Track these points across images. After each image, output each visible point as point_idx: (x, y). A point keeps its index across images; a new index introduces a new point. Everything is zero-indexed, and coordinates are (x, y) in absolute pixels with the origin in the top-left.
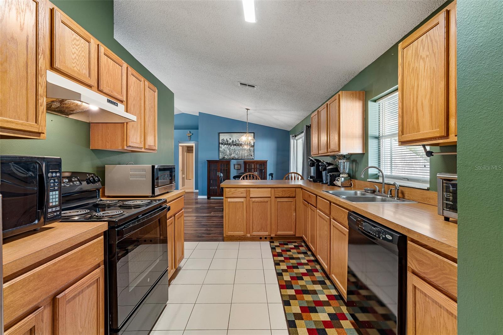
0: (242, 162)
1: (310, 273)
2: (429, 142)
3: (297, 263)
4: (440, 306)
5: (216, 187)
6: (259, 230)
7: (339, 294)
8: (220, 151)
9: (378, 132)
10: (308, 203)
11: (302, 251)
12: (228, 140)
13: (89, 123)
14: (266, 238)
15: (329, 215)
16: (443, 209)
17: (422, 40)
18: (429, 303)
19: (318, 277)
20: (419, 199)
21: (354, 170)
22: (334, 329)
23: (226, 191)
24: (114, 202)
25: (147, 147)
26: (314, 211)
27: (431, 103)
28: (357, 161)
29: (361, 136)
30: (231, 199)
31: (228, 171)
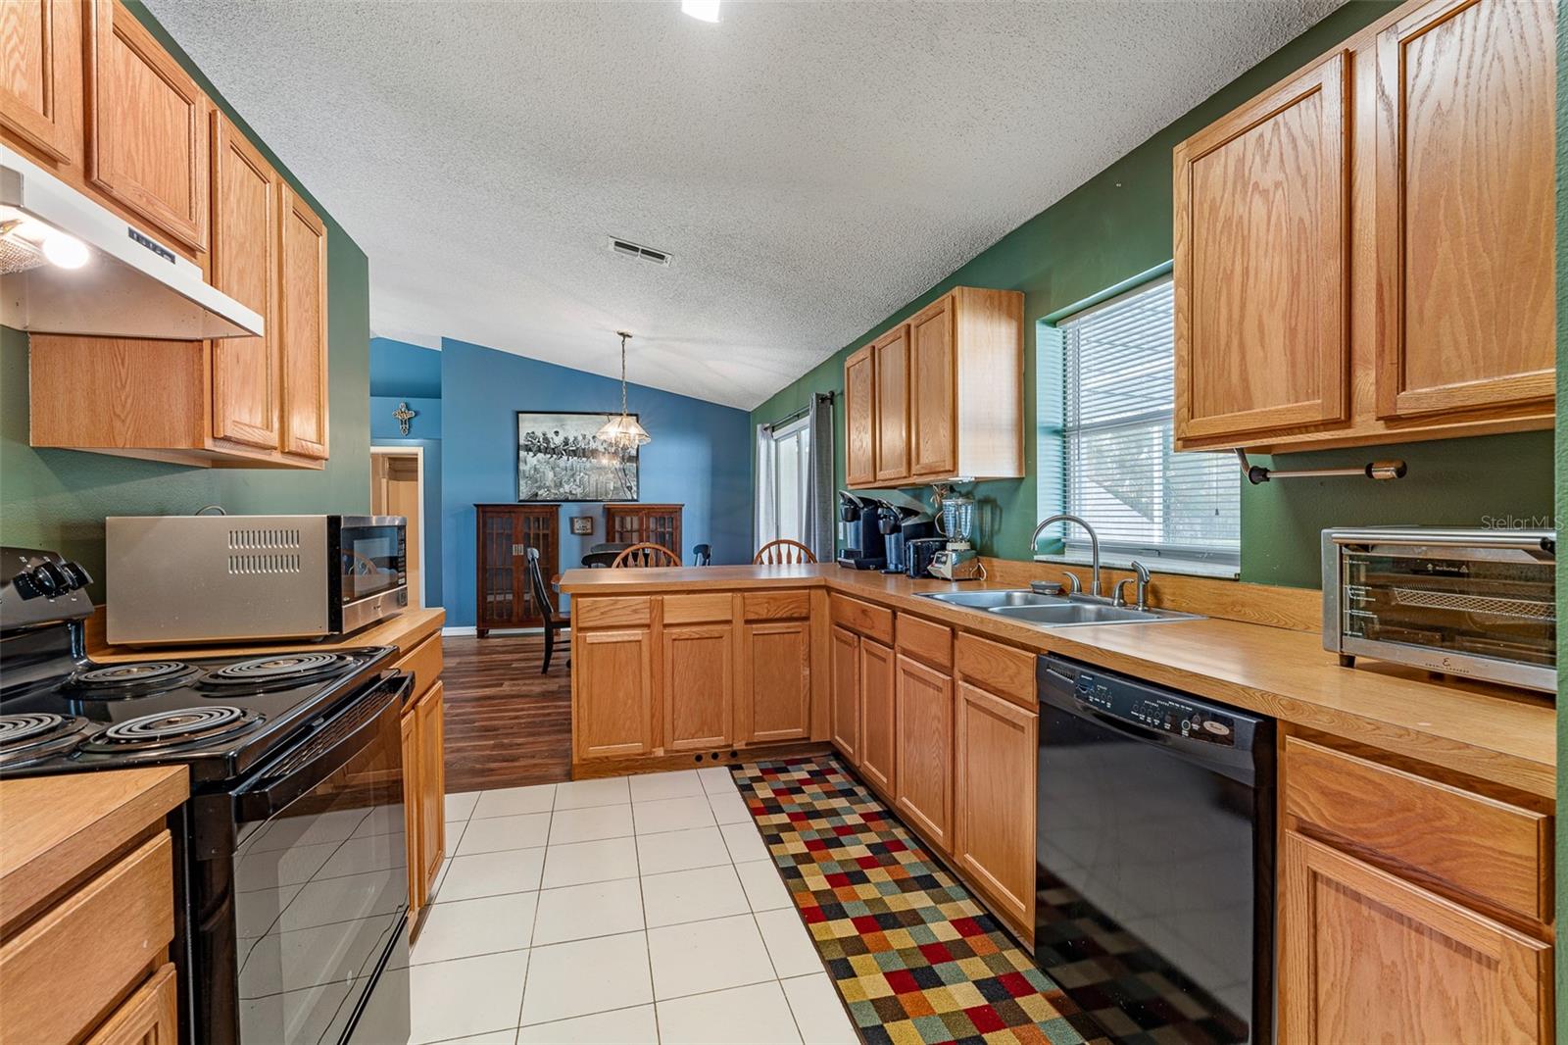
0: (597, 510)
1: (883, 854)
2: (1285, 438)
3: (835, 829)
4: (1419, 929)
5: (510, 597)
6: (693, 732)
7: (986, 912)
8: (521, 475)
9: (1061, 416)
10: (858, 634)
11: (838, 788)
12: (549, 436)
13: (24, 335)
14: (715, 756)
15: (949, 670)
16: (1342, 634)
17: (1261, 135)
18: (1374, 921)
19: (910, 864)
20: (1209, 609)
21: (987, 528)
22: (1008, 1030)
23: (580, 606)
24: (165, 670)
25: (293, 446)
26: (884, 660)
27: (1290, 325)
28: (999, 502)
29: (1010, 428)
30: (598, 634)
31: (550, 539)
